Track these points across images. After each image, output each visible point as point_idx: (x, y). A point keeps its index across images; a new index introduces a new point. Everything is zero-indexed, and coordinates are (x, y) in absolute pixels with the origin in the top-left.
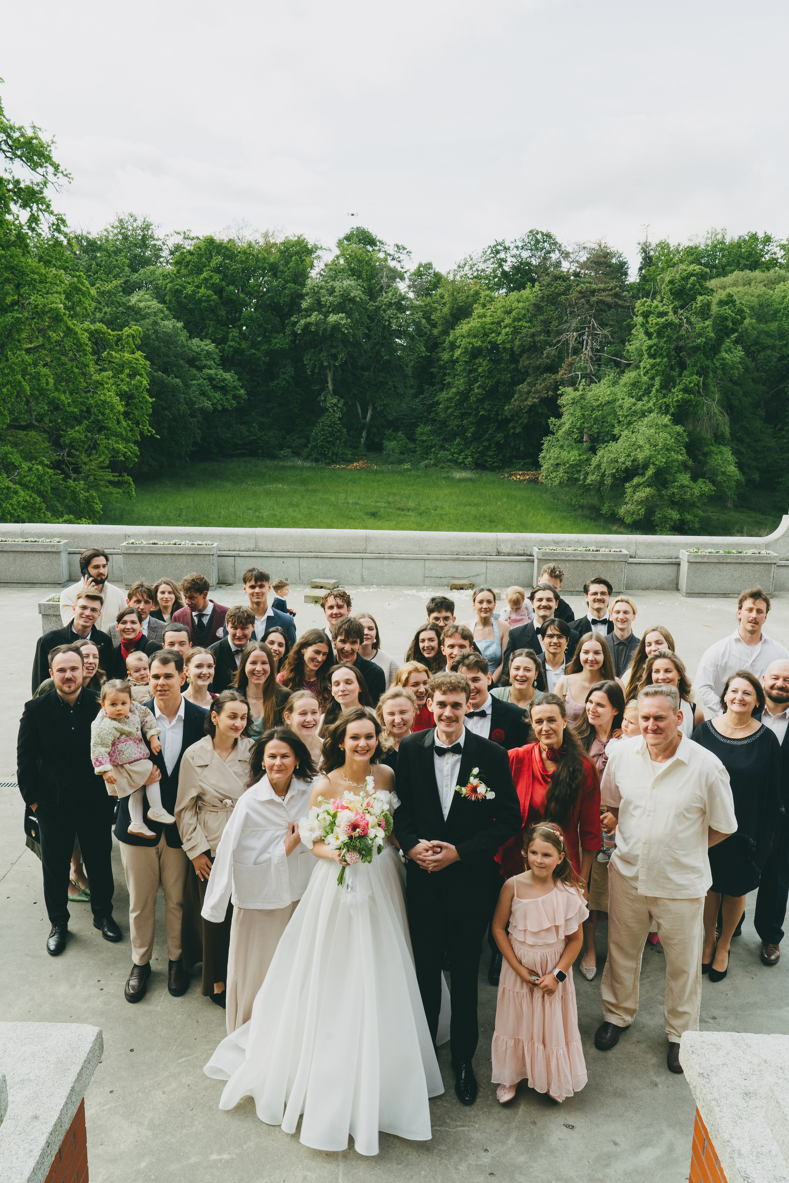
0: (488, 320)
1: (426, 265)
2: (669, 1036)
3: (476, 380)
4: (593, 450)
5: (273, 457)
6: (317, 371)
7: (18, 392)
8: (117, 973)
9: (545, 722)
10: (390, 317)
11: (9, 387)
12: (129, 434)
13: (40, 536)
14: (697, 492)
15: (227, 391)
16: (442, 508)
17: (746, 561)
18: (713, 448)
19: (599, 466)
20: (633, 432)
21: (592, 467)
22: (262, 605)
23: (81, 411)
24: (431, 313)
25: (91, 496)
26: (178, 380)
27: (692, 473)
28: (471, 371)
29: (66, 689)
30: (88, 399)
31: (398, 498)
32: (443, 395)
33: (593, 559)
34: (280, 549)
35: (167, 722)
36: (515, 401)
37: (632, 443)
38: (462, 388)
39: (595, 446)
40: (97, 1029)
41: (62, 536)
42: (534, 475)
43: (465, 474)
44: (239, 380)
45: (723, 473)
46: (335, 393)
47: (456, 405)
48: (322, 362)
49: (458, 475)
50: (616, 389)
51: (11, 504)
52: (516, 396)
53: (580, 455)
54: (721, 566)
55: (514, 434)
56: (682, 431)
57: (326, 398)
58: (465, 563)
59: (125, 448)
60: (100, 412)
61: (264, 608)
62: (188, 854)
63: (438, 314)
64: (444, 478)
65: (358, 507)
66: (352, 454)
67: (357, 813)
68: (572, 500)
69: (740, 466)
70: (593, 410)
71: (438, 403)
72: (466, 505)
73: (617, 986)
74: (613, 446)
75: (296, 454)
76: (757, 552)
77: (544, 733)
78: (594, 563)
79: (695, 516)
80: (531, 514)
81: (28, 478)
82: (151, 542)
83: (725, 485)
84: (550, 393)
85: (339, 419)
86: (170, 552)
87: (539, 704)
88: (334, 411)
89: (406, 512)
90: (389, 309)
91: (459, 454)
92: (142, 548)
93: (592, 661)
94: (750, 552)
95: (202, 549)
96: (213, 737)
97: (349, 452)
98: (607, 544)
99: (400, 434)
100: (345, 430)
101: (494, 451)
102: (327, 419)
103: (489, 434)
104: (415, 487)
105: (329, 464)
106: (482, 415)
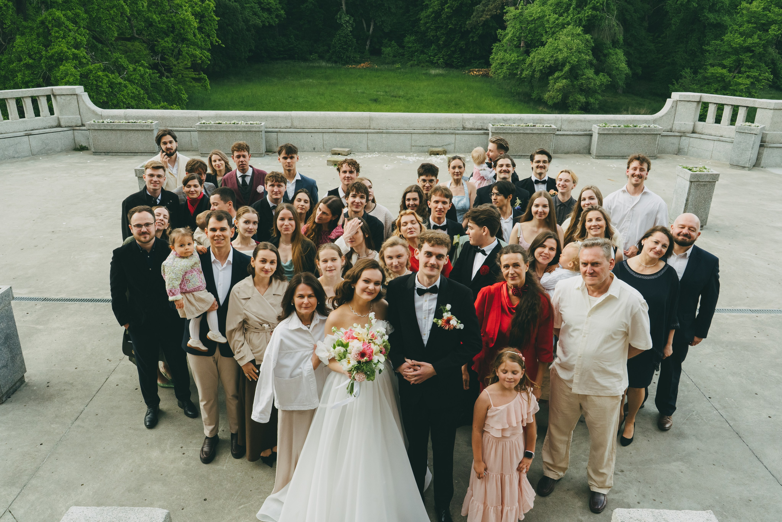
2: (591, 487)
4: (528, 53)
5: (305, 60)
7: (121, 13)
8: (194, 441)
9: (511, 267)
11: (115, 9)
12: (203, 44)
13: (138, 118)
14: (598, 83)
15: (271, 12)
16: (423, 95)
17: (639, 132)
18: (611, 51)
19: (531, 64)
20: (555, 40)
21: (527, 65)
22: (292, 171)
23: (168, 27)
25: (180, 89)
26: (236, 4)
27: (595, 69)
29: (143, 239)
30: (172, 18)
31: (392, 89)
32: (423, 14)
33: (531, 132)
34: (309, 126)
35: (220, 265)
36: (474, 17)
37: (555, 48)
38: (436, 8)
39: (529, 50)
40: (165, 511)
41: (153, 118)
42: (486, 71)
43: (438, 71)
44: (280, 3)
45: (617, 69)
46: (348, 12)
47: (432, 21)
49: (433, 72)
50: (545, 8)
51: (123, 95)
52: (474, 14)
53: (518, 57)
54: (621, 137)
55: (472, 41)
56: (590, 39)
57: (341, 16)
58: (440, 136)
59: (201, 54)
60: (181, 27)
61: (293, 174)
62: (239, 362)
64: (424, 74)
65: (365, 95)
66: (360, 58)
67: (364, 343)
68: (511, 88)
69: (629, 63)
70: (528, 23)
71: (419, 19)
72: (439, 93)
73: (554, 452)
74: (541, 50)
75: (321, 57)
76: (647, 125)
77: (510, 275)
78: (532, 135)
79: (596, 100)
80: (483, 99)
81: (134, 76)
82: (217, 122)
83: (617, 77)
84: (499, 11)
85: (351, 32)
86: (231, 129)
87: (506, 253)
88: (347, 26)
89: (397, 99)
91: (434, 57)
92: (211, 127)
93: (541, 212)
94: (642, 126)
95: (253, 127)
96: (253, 277)
97: (358, 56)
98: (541, 121)
99: (393, 42)
100: (355, 40)
101: (458, 54)
102: (342, 32)
103: (456, 42)
104: (403, 81)
105: (344, 65)
106: (450, 28)
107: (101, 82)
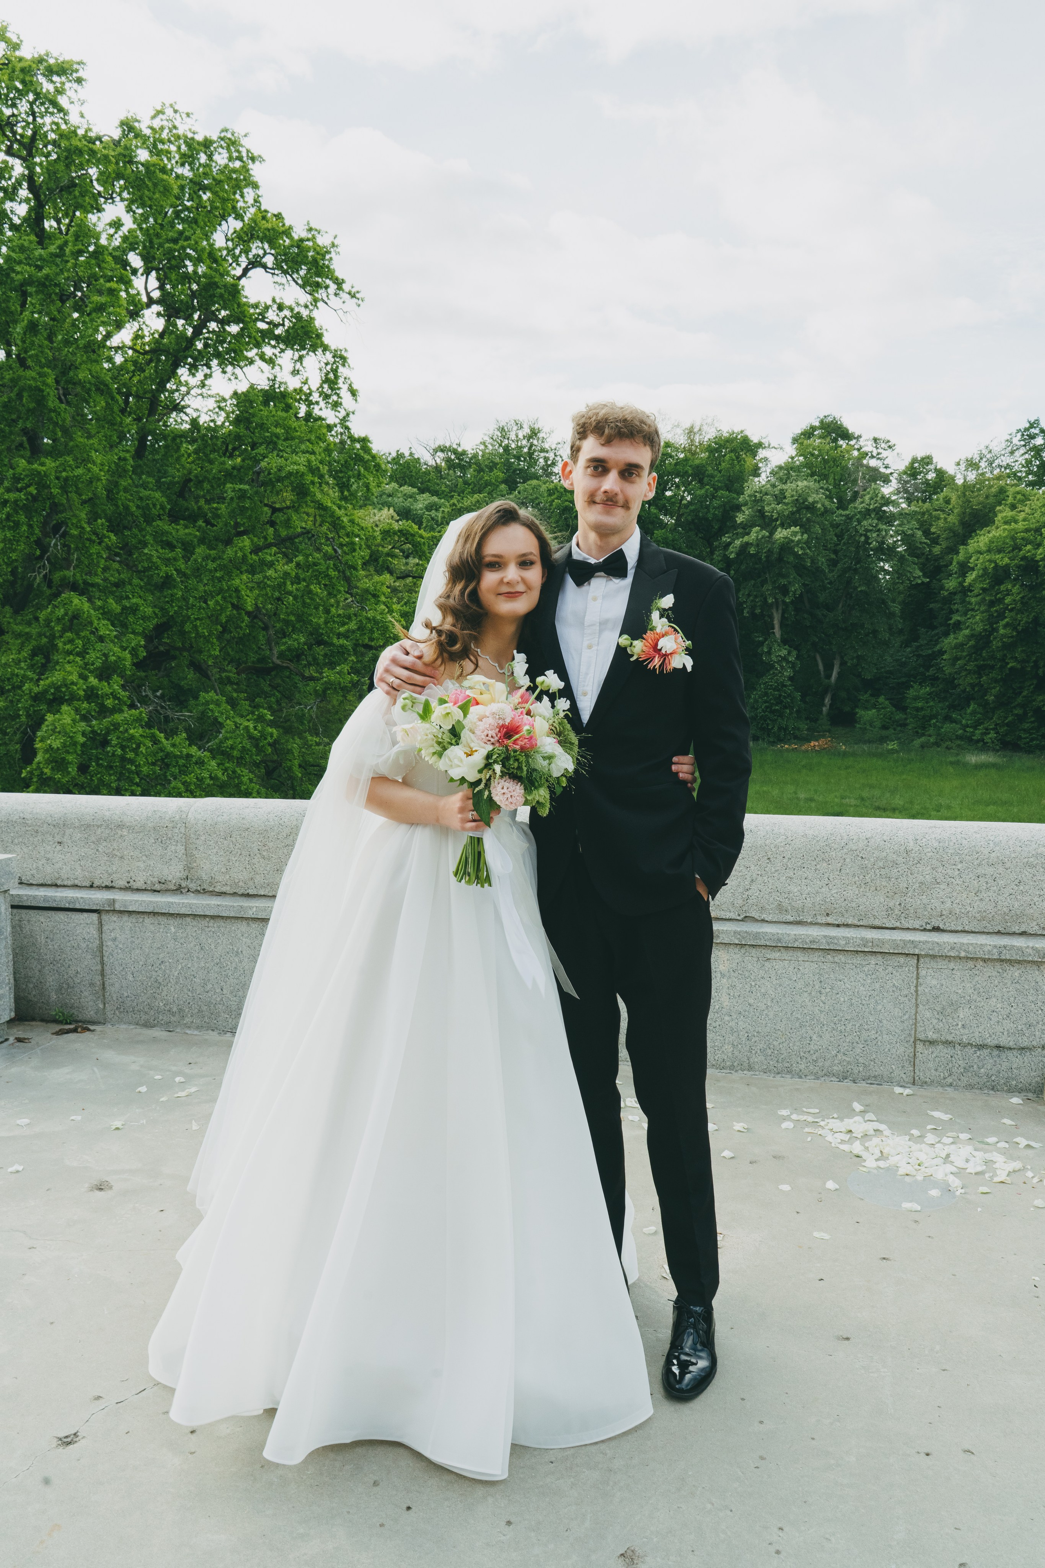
0: (1021, 526)
1: (923, 459)
3: (1001, 615)
6: (758, 611)
10: (867, 530)
11: (219, 598)
24: (931, 525)
28: (992, 604)
31: (877, 793)
32: (949, 641)
38: (979, 628)
43: (983, 758)
46: (785, 641)
47: (970, 655)
48: (765, 599)
49: (973, 759)
57: (770, 648)
63: (941, 523)
64: (951, 763)
65: (813, 805)
66: (808, 730)
71: (942, 652)
85: (791, 679)
88: (782, 667)
90: (865, 519)
91: (975, 727)
97: (803, 726)
99: (881, 699)
100: (798, 695)
101: (1032, 722)
102: (772, 679)
103: (1024, 697)
104: (904, 777)
105: (773, 743)
106: (1012, 668)
107: (136, 751)
